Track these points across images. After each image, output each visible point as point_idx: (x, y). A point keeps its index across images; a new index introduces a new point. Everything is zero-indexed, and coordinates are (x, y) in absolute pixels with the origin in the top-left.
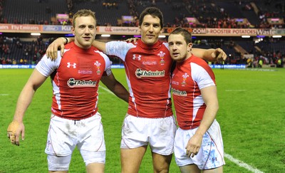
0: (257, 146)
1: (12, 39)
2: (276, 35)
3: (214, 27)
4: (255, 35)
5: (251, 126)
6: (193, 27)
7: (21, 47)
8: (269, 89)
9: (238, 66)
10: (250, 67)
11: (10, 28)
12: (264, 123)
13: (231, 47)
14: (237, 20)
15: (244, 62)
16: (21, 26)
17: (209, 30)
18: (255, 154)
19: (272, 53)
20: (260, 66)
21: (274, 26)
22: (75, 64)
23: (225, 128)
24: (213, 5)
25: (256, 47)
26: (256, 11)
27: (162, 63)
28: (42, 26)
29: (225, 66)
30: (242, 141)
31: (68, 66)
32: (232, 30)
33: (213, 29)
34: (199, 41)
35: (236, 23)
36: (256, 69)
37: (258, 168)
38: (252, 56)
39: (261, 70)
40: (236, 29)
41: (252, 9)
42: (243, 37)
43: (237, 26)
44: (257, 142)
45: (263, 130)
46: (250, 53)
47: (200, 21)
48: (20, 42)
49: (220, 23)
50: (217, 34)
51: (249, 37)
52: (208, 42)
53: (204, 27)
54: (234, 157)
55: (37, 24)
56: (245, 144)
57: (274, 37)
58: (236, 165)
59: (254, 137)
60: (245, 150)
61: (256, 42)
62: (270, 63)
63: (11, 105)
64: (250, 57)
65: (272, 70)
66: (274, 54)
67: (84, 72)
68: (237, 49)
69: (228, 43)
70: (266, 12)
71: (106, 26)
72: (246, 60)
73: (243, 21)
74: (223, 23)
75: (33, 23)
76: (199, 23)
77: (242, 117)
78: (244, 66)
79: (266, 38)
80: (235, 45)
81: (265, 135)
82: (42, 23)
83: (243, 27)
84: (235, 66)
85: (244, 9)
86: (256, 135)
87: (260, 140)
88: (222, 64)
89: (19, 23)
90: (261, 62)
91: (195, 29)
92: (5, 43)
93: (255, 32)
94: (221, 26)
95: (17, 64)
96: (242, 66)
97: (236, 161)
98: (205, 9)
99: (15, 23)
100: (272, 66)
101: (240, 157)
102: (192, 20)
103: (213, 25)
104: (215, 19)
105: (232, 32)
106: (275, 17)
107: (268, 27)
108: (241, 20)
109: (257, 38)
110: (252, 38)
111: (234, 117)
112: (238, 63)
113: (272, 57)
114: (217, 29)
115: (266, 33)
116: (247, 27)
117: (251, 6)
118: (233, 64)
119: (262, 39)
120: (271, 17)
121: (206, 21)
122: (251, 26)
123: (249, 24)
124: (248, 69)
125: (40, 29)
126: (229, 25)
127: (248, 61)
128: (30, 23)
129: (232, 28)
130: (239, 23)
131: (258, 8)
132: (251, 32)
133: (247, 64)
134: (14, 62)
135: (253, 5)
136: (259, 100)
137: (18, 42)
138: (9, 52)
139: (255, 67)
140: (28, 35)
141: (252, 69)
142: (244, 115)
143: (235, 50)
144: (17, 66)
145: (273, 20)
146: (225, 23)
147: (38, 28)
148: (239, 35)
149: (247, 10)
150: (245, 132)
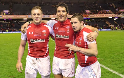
0: (119, 64)
1: (16, 21)
2: (123, 16)
3: (97, 14)
4: (114, 16)
5: (116, 55)
6: (88, 14)
7: (20, 24)
8: (121, 39)
9: (107, 30)
10: (112, 30)
11: (15, 17)
12: (121, 54)
13: (104, 22)
14: (107, 11)
15: (110, 28)
16: (19, 16)
17: (95, 15)
18: (119, 67)
19: (121, 24)
20: (117, 30)
21: (122, 13)
22: (32, 32)
23: (105, 56)
24: (97, 5)
25: (115, 22)
26: (114, 7)
27: (68, 31)
28: (28, 15)
29: (102, 30)
30: (113, 62)
31: (29, 34)
32: (104, 15)
33: (97, 15)
34: (91, 20)
35: (106, 12)
36: (115, 31)
37: (121, 73)
38: (113, 25)
39: (117, 31)
40: (106, 15)
41: (113, 6)
42: (109, 18)
43: (107, 13)
44: (119, 62)
45: (121, 57)
46: (112, 24)
47: (91, 12)
48: (19, 22)
49: (99, 12)
50: (98, 17)
51: (112, 17)
52: (95, 20)
53: (93, 14)
54: (110, 69)
55: (26, 15)
56: (114, 63)
57: (122, 17)
58: (111, 72)
59: (118, 60)
60: (115, 66)
61: (115, 20)
62: (120, 28)
63: (16, 48)
64: (112, 26)
65: (122, 31)
66: (122, 24)
67: (37, 36)
68: (107, 23)
69: (103, 20)
70: (118, 7)
71: (53, 15)
72: (110, 27)
73: (109, 11)
74: (101, 12)
75: (24, 14)
76: (91, 13)
77: (112, 51)
78: (110, 30)
79: (119, 18)
80: (106, 21)
81: (122, 59)
82: (27, 15)
83: (109, 13)
84: (106, 30)
85: (109, 6)
86: (118, 59)
87: (120, 61)
88: (101, 29)
89: (18, 15)
90: (117, 28)
91: (89, 15)
92: (13, 23)
93: (114, 15)
94: (100, 14)
95: (18, 31)
96: (109, 30)
97: (111, 71)
98: (93, 7)
99: (17, 15)
100: (121, 29)
101: (112, 69)
102: (88, 11)
103: (96, 13)
104: (98, 11)
105: (105, 16)
106: (122, 9)
107: (120, 13)
108: (108, 11)
109: (115, 18)
110: (113, 18)
111: (108, 51)
112: (107, 28)
113: (121, 25)
114: (98, 15)
115: (118, 16)
116: (111, 13)
117: (112, 5)
118: (105, 29)
119: (117, 18)
120: (120, 9)
121: (94, 12)
122: (112, 13)
123: (112, 12)
124: (112, 31)
125: (27, 17)
126: (103, 13)
127: (112, 27)
128: (23, 15)
129: (104, 14)
130: (107, 12)
131: (115, 6)
132: (112, 15)
133: (111, 29)
134: (17, 31)
135: (113, 4)
136: (118, 44)
137: (18, 23)
138: (15, 26)
139: (114, 30)
140: (22, 19)
141: (113, 31)
142: (112, 50)
143: (106, 23)
144: (18, 32)
145: (121, 10)
146: (102, 12)
147: (26, 17)
148: (107, 17)
149: (111, 6)
150: (113, 58)
